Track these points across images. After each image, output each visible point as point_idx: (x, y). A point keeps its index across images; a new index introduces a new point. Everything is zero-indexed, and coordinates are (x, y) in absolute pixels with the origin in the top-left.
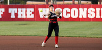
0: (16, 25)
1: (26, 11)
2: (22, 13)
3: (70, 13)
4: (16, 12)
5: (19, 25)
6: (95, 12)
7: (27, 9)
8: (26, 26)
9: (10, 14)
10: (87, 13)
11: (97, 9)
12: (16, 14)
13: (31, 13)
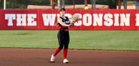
0: (14, 34)
1: (27, 17)
2: (22, 20)
3: (82, 19)
4: (14, 19)
5: (19, 34)
6: (113, 19)
7: (29, 15)
8: (26, 36)
9: (7, 21)
10: (104, 20)
11: (115, 15)
12: (15, 22)
13: (33, 20)
